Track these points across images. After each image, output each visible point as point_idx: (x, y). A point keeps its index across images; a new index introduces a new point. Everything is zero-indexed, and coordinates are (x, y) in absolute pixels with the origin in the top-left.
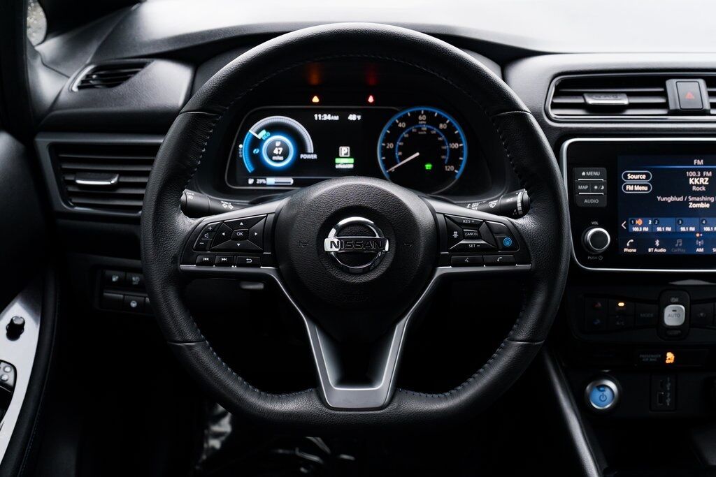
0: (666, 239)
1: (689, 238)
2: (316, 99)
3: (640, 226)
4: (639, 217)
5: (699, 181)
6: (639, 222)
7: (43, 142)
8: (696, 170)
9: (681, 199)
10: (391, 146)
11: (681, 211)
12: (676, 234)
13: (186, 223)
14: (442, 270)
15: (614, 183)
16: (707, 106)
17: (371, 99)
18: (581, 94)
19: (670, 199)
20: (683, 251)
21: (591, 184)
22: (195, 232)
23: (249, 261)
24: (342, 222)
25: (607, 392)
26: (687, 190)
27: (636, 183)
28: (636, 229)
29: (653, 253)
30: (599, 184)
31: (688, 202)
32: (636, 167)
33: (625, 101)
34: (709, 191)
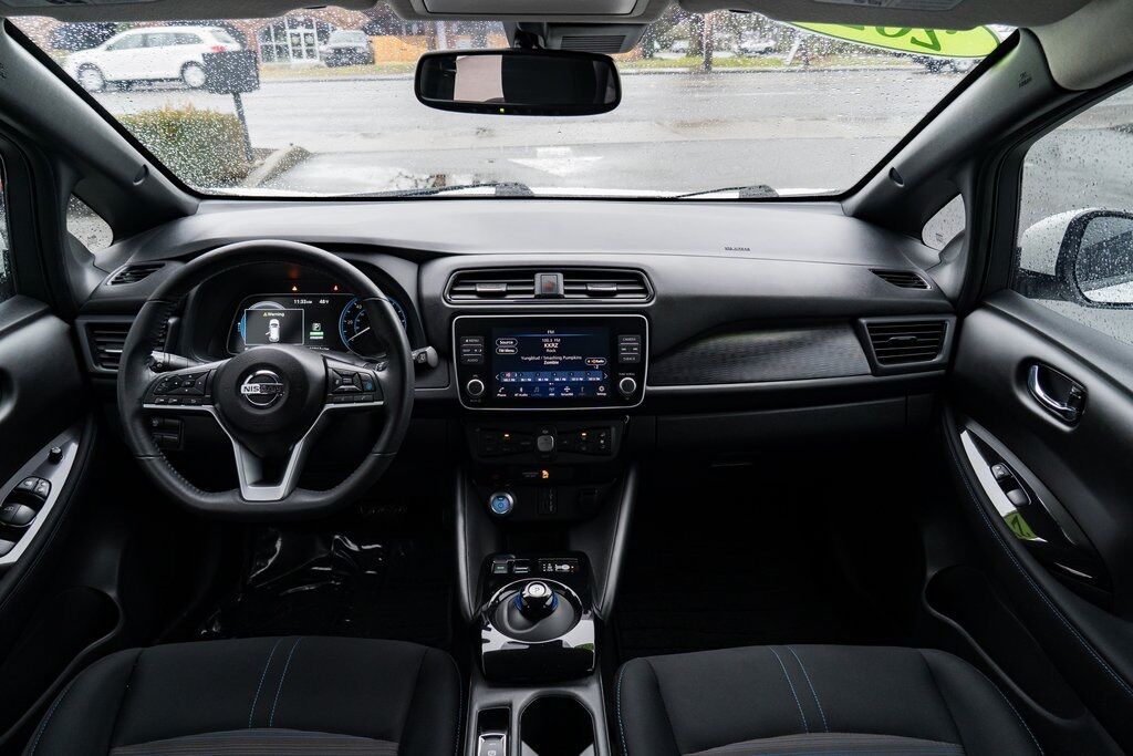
0: (528, 387)
1: (544, 386)
2: (295, 289)
3: (509, 378)
4: (508, 371)
5: (551, 346)
6: (508, 375)
7: (81, 322)
8: (549, 338)
9: (538, 358)
10: (351, 322)
11: (538, 367)
12: (536, 383)
13: (150, 375)
14: (329, 406)
15: (490, 347)
16: (562, 292)
17: (336, 288)
18: (474, 284)
19: (530, 359)
20: (540, 395)
21: (472, 349)
22: (155, 382)
23: (193, 401)
24: (259, 372)
25: (505, 502)
26: (543, 352)
27: (506, 347)
28: (506, 380)
29: (518, 397)
30: (478, 348)
31: (543, 361)
32: (506, 336)
33: (503, 288)
34: (559, 352)
